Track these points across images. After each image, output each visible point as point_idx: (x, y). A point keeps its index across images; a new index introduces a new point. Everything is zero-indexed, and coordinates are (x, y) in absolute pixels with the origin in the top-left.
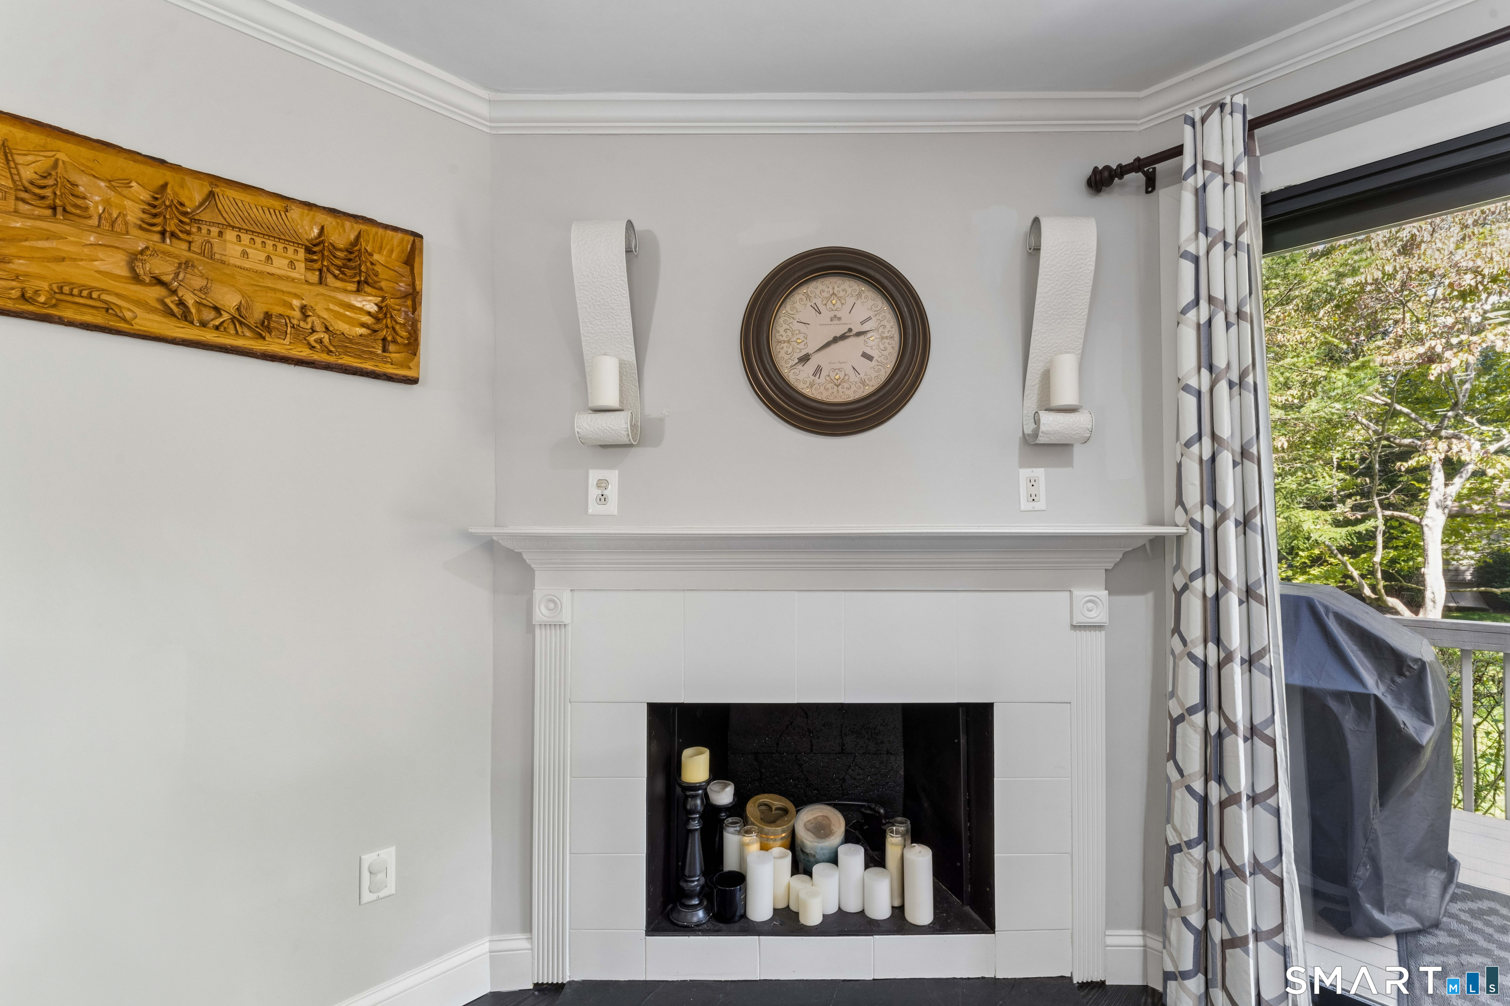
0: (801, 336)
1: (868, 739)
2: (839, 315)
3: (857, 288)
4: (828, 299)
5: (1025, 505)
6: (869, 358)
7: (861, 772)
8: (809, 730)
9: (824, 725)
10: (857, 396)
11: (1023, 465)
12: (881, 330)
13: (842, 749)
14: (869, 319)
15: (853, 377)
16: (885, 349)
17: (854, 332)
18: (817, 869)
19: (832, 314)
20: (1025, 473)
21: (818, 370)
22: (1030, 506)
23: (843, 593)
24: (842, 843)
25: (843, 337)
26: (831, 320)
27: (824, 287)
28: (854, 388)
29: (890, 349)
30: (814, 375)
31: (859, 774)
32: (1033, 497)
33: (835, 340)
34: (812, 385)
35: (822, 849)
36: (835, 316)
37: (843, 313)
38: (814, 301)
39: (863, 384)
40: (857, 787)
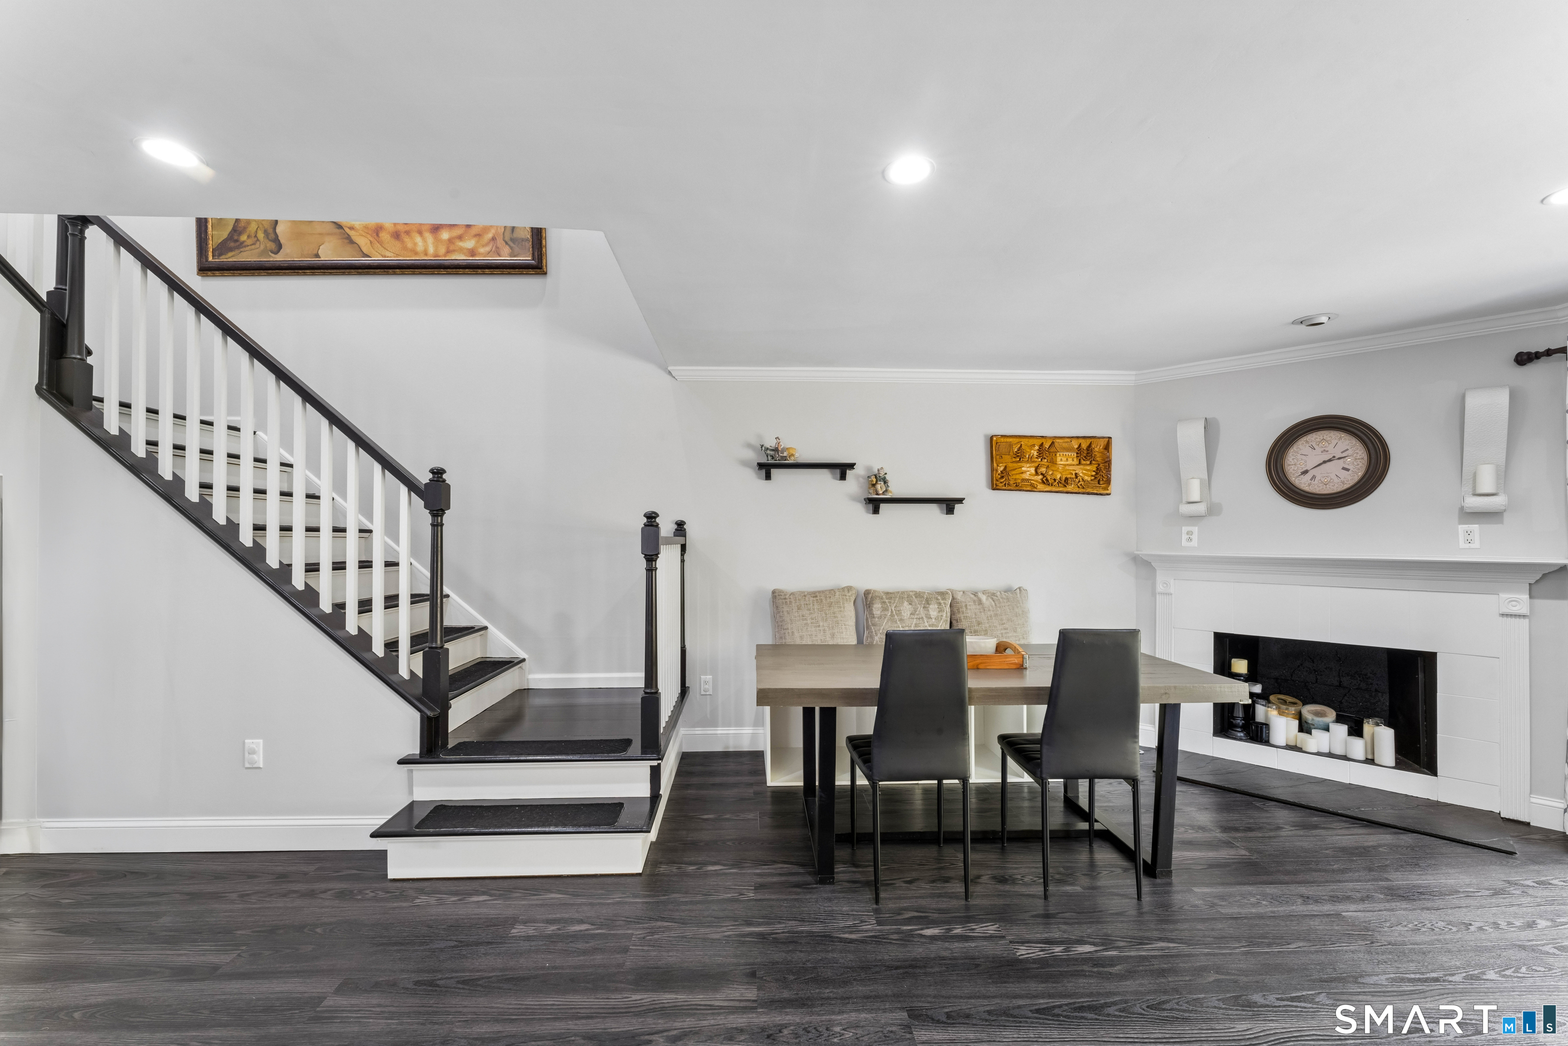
0: (1303, 462)
1: (1360, 680)
2: (1326, 449)
3: (1339, 435)
4: (1320, 442)
5: (1462, 544)
6: (1348, 470)
7: (1354, 699)
8: (1314, 670)
9: (1326, 669)
10: (1339, 490)
11: (1461, 523)
12: (1355, 455)
13: (1340, 684)
14: (1347, 450)
15: (1336, 480)
16: (1358, 465)
17: (1337, 457)
18: (1313, 731)
19: (1322, 449)
20: (1462, 528)
21: (1314, 477)
22: (1468, 546)
23: (1330, 588)
24: (1333, 722)
25: (1330, 460)
26: (1322, 452)
27: (1317, 436)
28: (1336, 485)
29: (1361, 464)
30: (1311, 480)
31: (1352, 700)
32: (1469, 541)
33: (1325, 462)
34: (1309, 485)
35: (1318, 721)
36: (1324, 450)
37: (1330, 448)
38: (1311, 443)
39: (1343, 483)
40: (1351, 707)
